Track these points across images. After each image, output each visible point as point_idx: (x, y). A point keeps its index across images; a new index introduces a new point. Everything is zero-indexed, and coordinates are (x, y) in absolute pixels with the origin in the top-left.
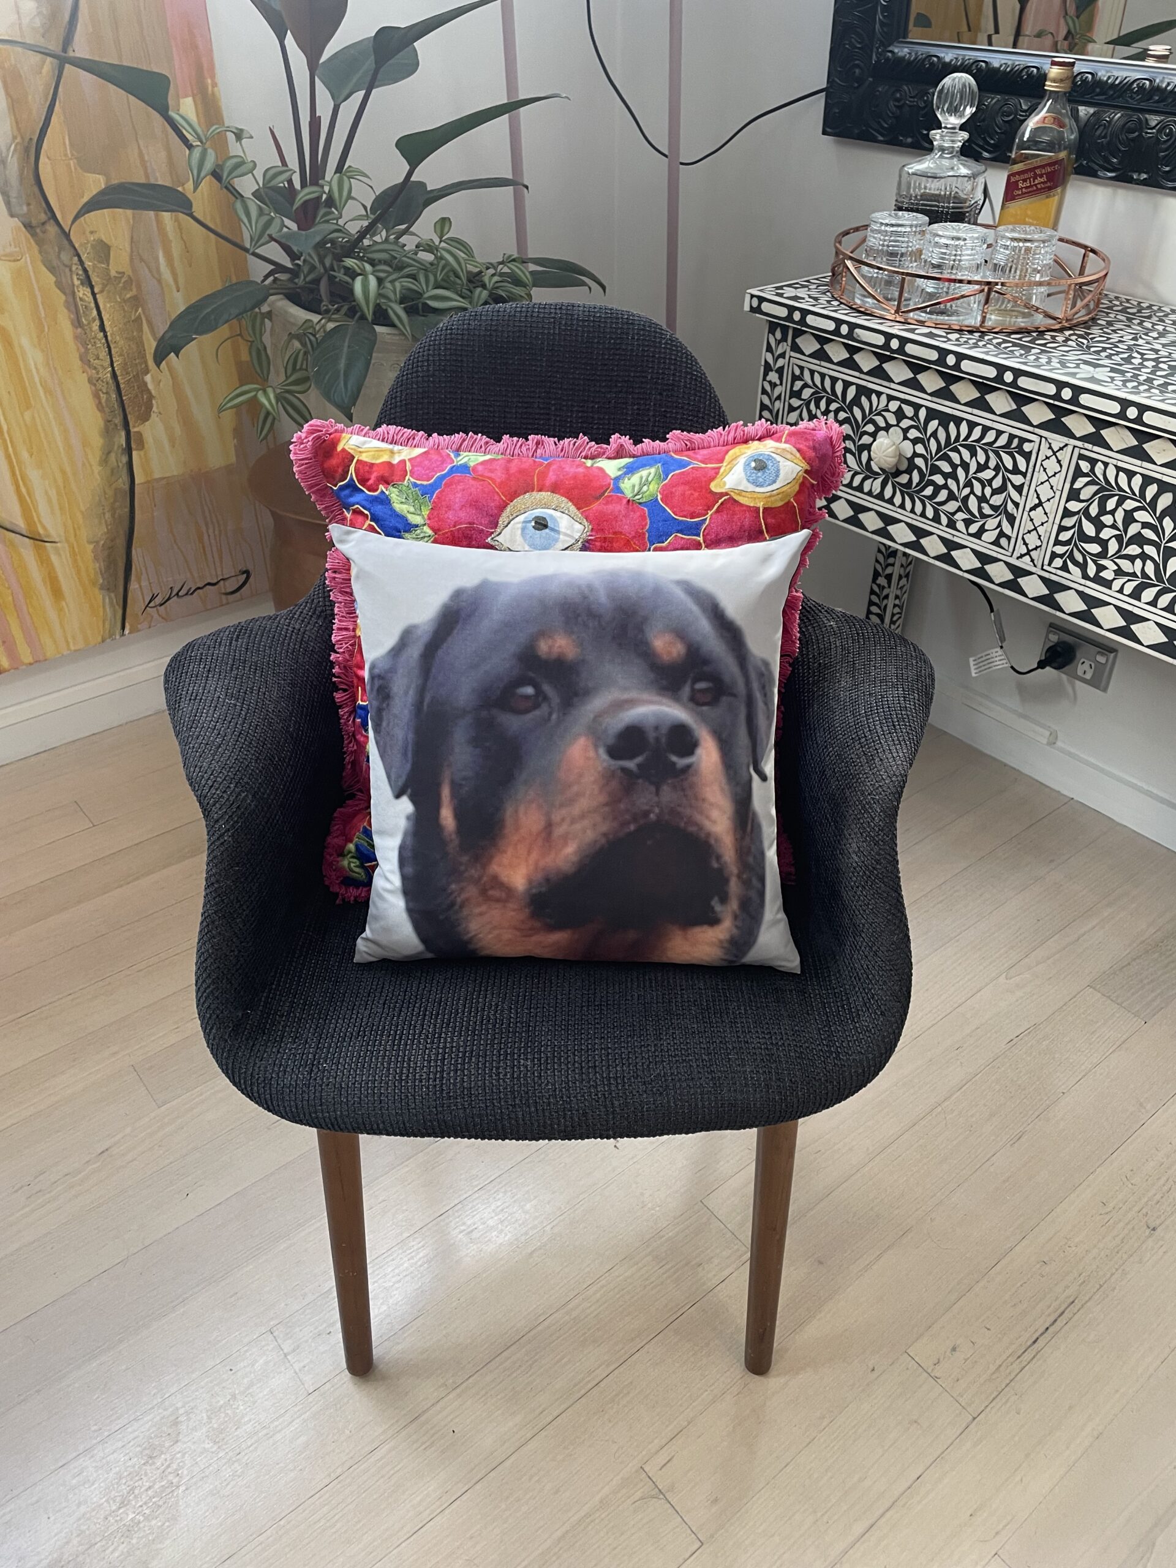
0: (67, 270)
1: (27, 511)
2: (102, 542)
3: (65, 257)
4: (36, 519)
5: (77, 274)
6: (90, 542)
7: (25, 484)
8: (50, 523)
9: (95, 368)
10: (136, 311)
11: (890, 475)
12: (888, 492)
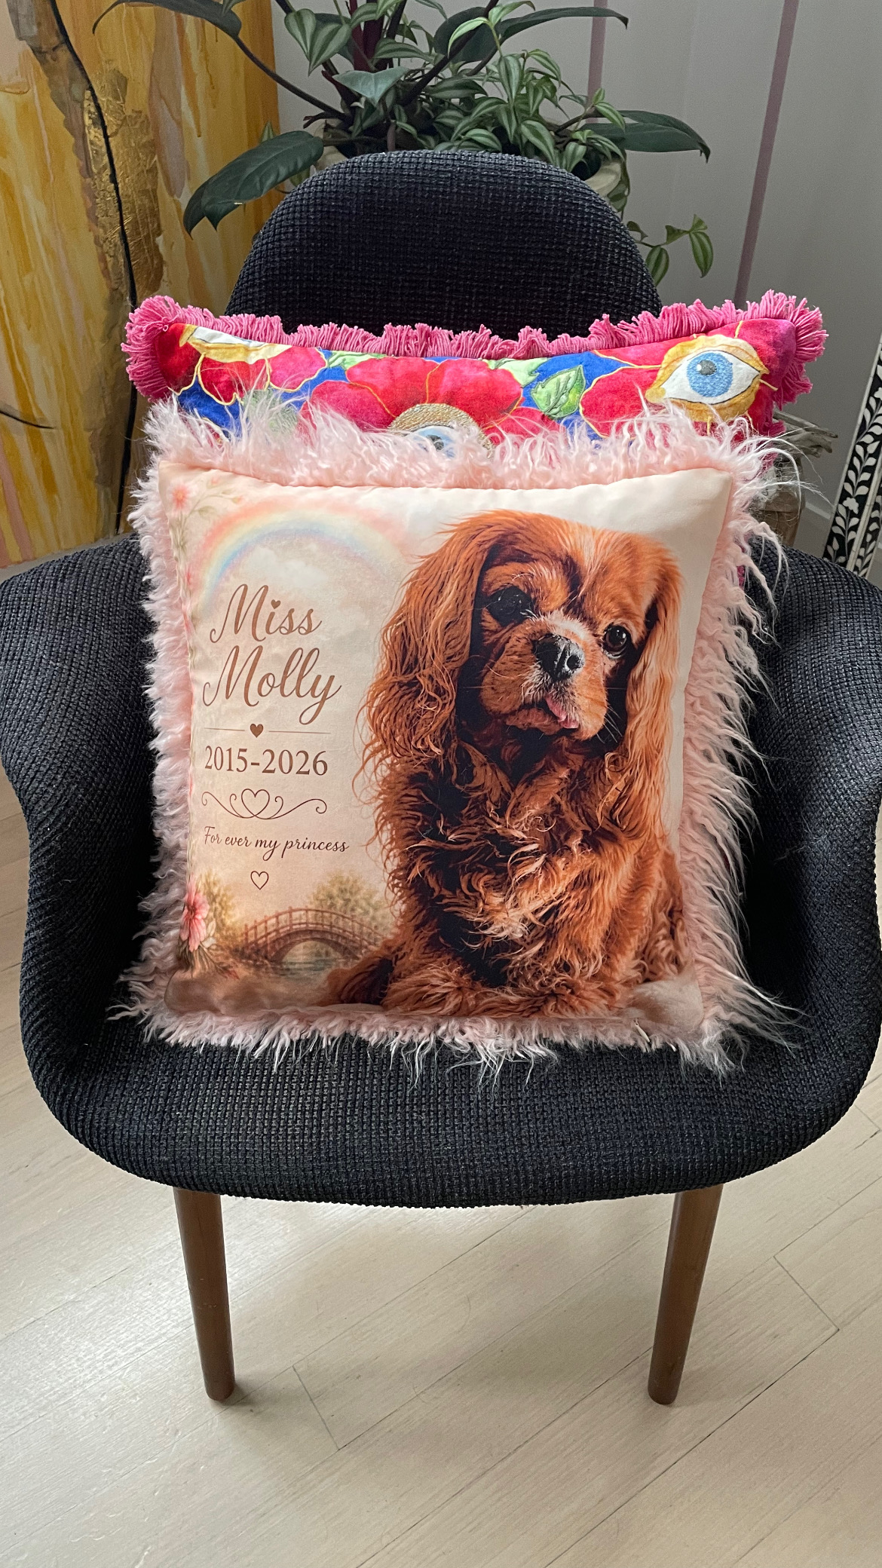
0: (79, 105)
1: (22, 389)
2: (100, 430)
3: (76, 91)
4: (32, 402)
5: (90, 112)
6: (88, 430)
7: (21, 362)
8: (46, 407)
9: (103, 227)
10: (152, 158)
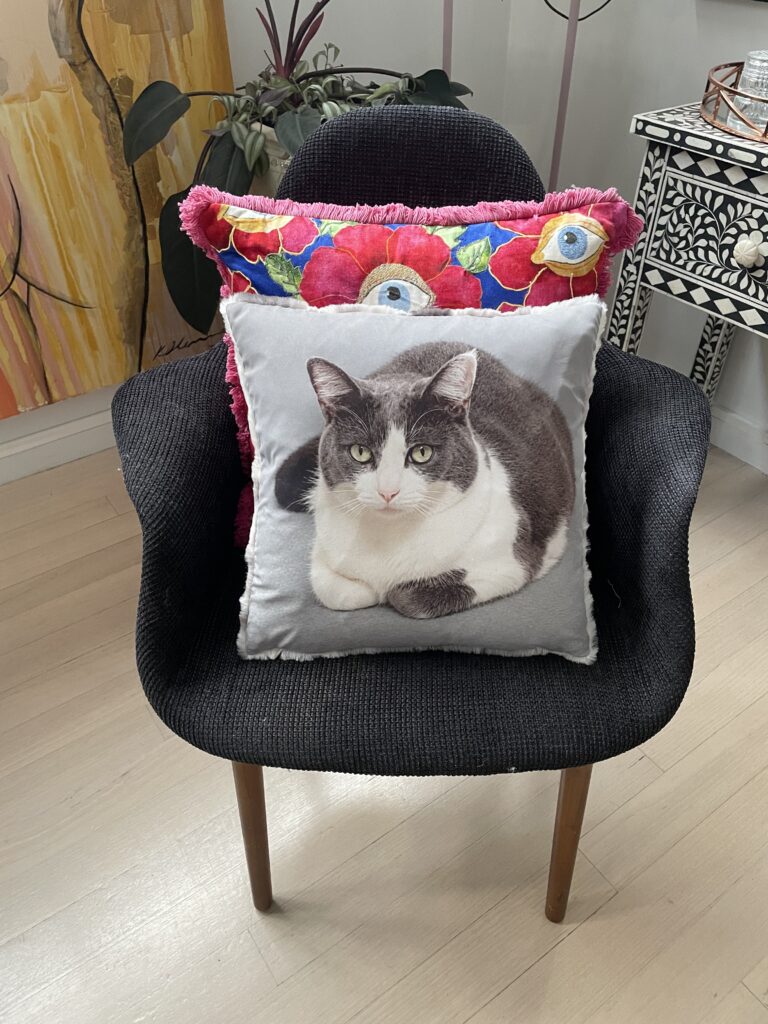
0: (101, 100)
1: (72, 284)
2: (125, 308)
3: (100, 89)
4: (78, 292)
5: (109, 103)
6: (117, 308)
7: (70, 264)
8: (88, 294)
9: (121, 177)
11: (748, 270)
12: (744, 284)
